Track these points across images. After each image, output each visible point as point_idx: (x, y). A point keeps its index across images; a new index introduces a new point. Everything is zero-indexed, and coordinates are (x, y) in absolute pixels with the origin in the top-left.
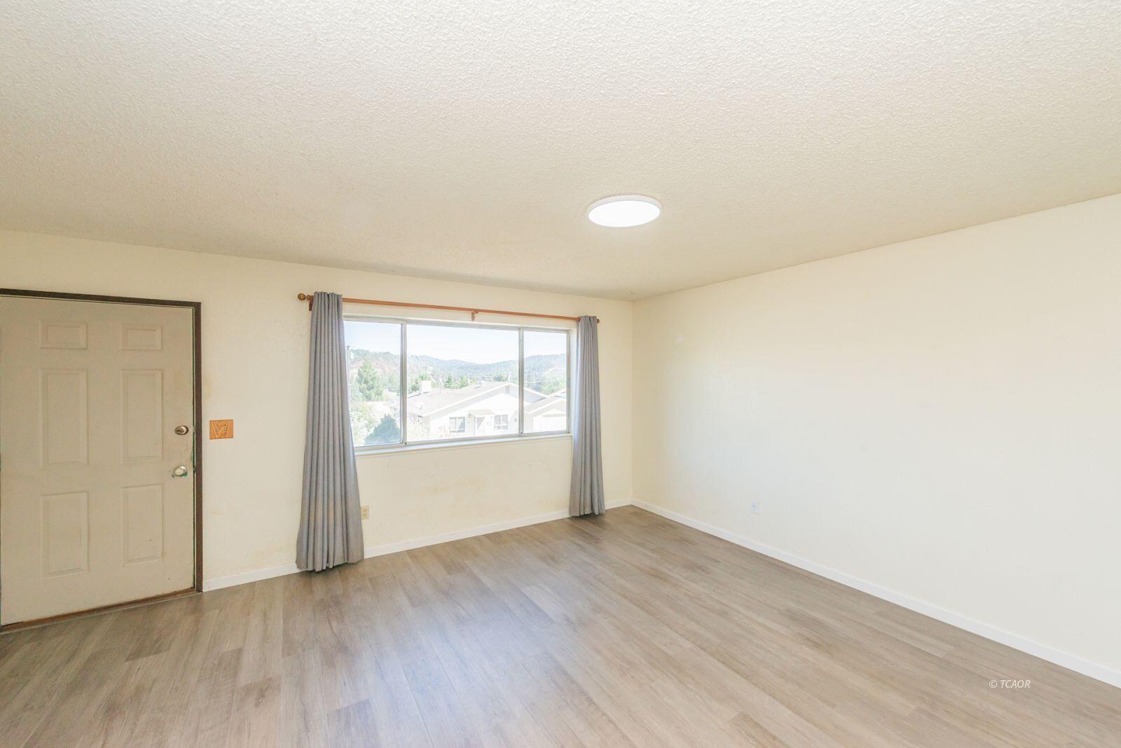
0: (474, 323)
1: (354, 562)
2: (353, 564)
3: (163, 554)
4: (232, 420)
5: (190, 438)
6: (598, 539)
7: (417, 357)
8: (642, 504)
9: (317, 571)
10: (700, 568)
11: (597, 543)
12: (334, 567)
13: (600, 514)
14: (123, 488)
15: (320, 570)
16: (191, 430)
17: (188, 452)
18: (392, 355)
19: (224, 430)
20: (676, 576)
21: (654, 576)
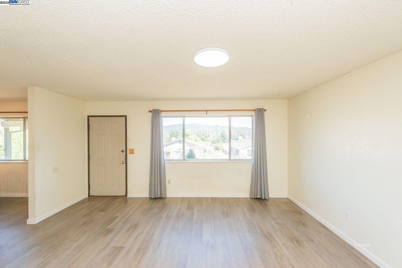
0: (207, 115)
1: (164, 197)
2: (162, 198)
3: (119, 184)
4: (134, 149)
5: (124, 153)
6: (255, 211)
7: (243, 128)
8: (292, 198)
9: (152, 198)
10: (298, 242)
11: (253, 212)
12: (157, 198)
13: (265, 199)
14: (111, 165)
15: (153, 198)
16: (125, 151)
17: (124, 158)
18: (235, 127)
19: (132, 152)
20: (278, 241)
21: (266, 237)
